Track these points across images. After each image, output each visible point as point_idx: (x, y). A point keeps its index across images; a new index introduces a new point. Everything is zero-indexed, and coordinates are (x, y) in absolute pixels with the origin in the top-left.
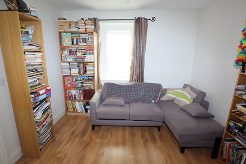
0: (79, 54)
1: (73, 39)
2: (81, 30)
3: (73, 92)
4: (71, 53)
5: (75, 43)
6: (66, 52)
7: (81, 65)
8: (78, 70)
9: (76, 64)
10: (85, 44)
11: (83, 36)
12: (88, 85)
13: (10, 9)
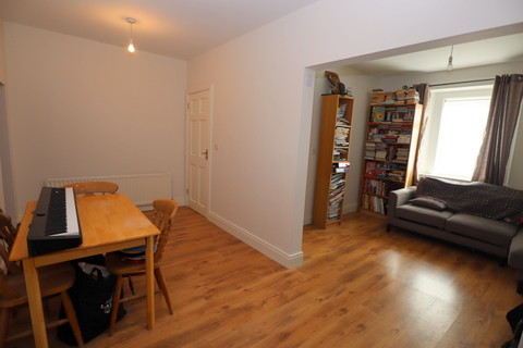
0: (391, 134)
1: (386, 114)
2: (399, 103)
3: (374, 183)
4: (381, 131)
5: (388, 118)
6: (375, 131)
7: (392, 148)
8: (385, 153)
9: (384, 145)
10: (401, 120)
11: (401, 110)
12: (394, 175)
13: (333, 93)
